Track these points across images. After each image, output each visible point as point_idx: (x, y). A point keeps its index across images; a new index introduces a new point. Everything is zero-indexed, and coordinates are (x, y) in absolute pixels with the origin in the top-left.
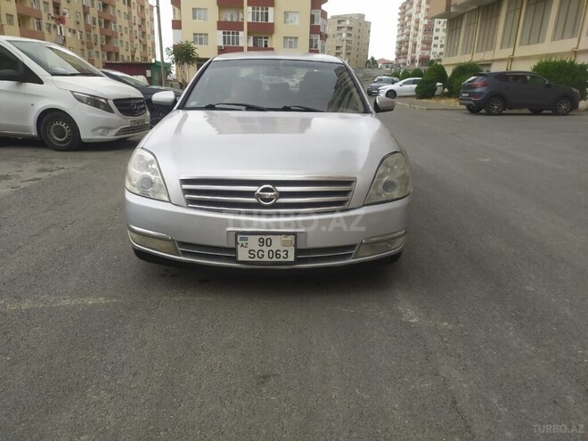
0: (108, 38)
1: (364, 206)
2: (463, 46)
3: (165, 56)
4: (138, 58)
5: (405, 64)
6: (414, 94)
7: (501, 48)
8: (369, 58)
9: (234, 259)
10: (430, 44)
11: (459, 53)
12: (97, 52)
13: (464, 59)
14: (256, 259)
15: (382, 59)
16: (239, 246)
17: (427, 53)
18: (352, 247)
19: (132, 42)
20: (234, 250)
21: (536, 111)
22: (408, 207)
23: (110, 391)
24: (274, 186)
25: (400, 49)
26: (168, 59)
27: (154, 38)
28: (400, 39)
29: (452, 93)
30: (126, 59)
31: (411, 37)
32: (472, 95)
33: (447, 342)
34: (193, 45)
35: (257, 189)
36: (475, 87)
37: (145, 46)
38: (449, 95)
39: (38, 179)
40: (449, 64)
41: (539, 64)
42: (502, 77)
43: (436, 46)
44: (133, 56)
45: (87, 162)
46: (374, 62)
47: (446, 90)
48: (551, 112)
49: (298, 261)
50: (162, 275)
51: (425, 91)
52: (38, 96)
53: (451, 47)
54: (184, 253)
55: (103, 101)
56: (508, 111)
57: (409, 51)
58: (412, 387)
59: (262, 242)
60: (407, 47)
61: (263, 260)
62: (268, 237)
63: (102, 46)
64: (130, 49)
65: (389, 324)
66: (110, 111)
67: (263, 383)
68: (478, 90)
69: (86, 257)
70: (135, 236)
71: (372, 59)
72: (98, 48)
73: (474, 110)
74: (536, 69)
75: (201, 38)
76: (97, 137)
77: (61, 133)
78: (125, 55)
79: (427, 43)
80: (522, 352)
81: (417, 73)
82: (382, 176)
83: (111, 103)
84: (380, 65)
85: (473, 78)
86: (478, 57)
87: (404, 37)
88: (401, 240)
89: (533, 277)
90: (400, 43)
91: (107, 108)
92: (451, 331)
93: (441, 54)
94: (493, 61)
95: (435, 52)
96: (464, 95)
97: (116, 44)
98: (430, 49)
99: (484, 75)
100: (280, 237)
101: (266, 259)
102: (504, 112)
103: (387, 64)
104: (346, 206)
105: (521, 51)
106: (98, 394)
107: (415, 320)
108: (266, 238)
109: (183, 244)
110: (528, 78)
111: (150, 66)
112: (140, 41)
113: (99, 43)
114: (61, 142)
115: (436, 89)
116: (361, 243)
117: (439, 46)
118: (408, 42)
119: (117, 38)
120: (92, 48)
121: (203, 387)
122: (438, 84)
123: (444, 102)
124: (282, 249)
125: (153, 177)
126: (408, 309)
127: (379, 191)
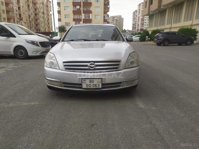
0: (37, 25)
1: (124, 69)
2: (154, 24)
3: (56, 30)
4: (47, 31)
5: (135, 31)
6: (139, 40)
7: (167, 24)
8: (123, 29)
9: (81, 88)
10: (143, 24)
11: (153, 27)
12: (33, 29)
13: (155, 28)
14: (89, 87)
15: (128, 30)
16: (83, 83)
17: (142, 27)
18: (121, 83)
19: (45, 26)
20: (81, 85)
21: (180, 44)
22: (139, 70)
23: (40, 130)
24: (94, 63)
25: (133, 26)
26: (57, 31)
27: (52, 25)
28: (133, 23)
29: (151, 40)
30: (43, 31)
31: (137, 22)
32: (158, 39)
33: (154, 113)
34: (65, 26)
35: (89, 64)
36: (159, 37)
37: (49, 27)
38: (150, 40)
39: (14, 68)
40: (150, 30)
41: (180, 29)
42: (168, 33)
43: (145, 25)
44: (45, 31)
45: (30, 63)
46: (125, 31)
47: (149, 39)
48: (185, 45)
49: (103, 88)
50: (57, 95)
51: (142, 39)
52: (14, 42)
53: (150, 25)
54: (65, 86)
55: (36, 43)
56: (170, 45)
57: (137, 27)
58: (143, 127)
59: (90, 82)
60: (136, 26)
61: (91, 87)
62: (92, 79)
63: (35, 27)
64: (44, 28)
65: (134, 108)
66: (38, 46)
67: (92, 127)
68: (160, 38)
69: (31, 90)
70: (48, 81)
71: (124, 30)
72: (34, 28)
73: (159, 44)
74: (179, 31)
75: (67, 24)
76: (34, 54)
77: (22, 53)
78: (42, 30)
79: (142, 24)
80: (180, 116)
81: (139, 33)
82: (130, 59)
83: (38, 43)
84: (127, 32)
85: (158, 34)
86: (159, 28)
87: (135, 23)
88: (137, 80)
89: (182, 93)
90: (133, 25)
91: (37, 45)
92: (155, 110)
93: (147, 27)
94: (164, 29)
95: (145, 27)
96: (155, 40)
97: (39, 26)
98: (143, 26)
99: (162, 33)
100: (96, 79)
101: (92, 87)
102: (169, 45)
103: (129, 31)
104: (118, 69)
105: (174, 25)
106: (36, 131)
107: (143, 107)
108: (91, 80)
109: (64, 83)
110: (177, 34)
111: (51, 33)
112: (48, 26)
113: (34, 26)
114: (22, 57)
115: (146, 38)
116: (124, 82)
117: (146, 25)
118: (136, 24)
119: (40, 25)
120: (31, 28)
121: (72, 128)
122: (147, 37)
123: (149, 43)
124: (97, 84)
125: (54, 61)
126: (140, 104)
127: (129, 64)
